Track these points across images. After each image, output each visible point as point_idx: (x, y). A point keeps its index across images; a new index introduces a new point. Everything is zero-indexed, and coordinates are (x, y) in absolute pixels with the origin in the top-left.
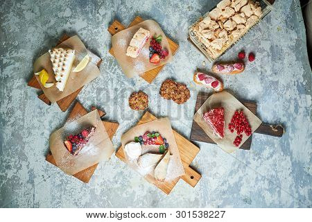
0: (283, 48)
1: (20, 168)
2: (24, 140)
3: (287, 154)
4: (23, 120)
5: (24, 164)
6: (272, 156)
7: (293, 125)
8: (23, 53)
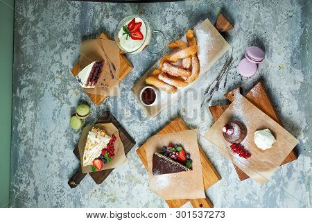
0: (282, 93)
4: (33, 140)
8: (35, 76)
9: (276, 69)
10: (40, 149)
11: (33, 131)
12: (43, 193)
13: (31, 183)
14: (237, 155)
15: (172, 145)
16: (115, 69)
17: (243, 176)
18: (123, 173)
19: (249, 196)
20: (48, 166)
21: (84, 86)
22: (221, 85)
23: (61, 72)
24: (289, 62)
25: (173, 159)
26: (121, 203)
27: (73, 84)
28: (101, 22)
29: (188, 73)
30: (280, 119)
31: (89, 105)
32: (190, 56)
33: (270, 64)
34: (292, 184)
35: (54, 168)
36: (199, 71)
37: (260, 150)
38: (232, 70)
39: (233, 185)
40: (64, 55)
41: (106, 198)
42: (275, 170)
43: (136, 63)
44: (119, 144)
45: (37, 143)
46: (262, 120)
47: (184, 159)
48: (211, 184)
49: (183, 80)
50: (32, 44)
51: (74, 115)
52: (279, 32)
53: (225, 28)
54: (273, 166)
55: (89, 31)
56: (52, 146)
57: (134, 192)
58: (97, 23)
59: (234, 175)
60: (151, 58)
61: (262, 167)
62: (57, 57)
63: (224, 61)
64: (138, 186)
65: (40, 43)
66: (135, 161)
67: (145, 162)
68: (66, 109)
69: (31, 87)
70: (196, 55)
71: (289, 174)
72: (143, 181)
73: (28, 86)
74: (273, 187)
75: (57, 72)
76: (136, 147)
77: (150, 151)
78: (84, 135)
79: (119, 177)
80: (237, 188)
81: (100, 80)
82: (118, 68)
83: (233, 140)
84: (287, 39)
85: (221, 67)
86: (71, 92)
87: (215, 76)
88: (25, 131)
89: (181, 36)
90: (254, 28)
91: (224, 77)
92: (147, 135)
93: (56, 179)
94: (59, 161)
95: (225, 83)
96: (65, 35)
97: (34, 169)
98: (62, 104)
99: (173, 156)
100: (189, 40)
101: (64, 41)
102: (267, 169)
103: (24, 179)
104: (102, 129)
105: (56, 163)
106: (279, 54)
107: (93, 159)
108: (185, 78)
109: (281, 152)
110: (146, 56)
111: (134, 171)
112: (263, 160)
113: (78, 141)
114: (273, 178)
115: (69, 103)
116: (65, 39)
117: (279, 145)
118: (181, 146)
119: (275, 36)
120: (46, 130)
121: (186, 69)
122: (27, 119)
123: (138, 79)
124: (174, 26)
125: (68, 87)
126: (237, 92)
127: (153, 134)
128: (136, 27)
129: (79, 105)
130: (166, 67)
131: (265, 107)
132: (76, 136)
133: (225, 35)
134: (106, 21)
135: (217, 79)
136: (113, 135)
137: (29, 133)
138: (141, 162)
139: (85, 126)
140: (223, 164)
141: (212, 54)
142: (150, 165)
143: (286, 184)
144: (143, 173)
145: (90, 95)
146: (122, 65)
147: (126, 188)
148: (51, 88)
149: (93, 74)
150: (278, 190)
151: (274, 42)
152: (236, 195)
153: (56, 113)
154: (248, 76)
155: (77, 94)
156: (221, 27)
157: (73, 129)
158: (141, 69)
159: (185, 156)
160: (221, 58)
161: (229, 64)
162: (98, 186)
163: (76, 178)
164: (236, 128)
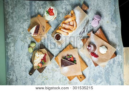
0: (109, 32)
1: (13, 76)
2: (14, 66)
3: (108, 83)
4: (14, 58)
5: (15, 74)
6: (101, 83)
7: (112, 69)
8: (14, 34)
9: (106, 23)
10: (17, 62)
11: (14, 55)
12: (19, 78)
13: (15, 75)
14: (93, 57)
15: (68, 55)
16: (44, 28)
17: (96, 65)
18: (50, 68)
19: (99, 73)
20: (21, 68)
21: (33, 35)
22: (86, 31)
23: (23, 31)
24: (111, 20)
25: (69, 60)
26: (50, 80)
27: (29, 35)
28: (38, 10)
29: (72, 27)
30: (109, 42)
31: (35, 43)
32: (73, 21)
33: (103, 21)
34: (115, 66)
35: (23, 68)
36: (76, 26)
37: (102, 54)
38: (89, 25)
39: (93, 69)
40: (24, 24)
41: (44, 78)
42: (108, 61)
43: (52, 25)
44: (47, 57)
45: (16, 59)
46: (102, 43)
47: (73, 60)
48: (84, 69)
49: (71, 30)
50: (12, 21)
51: (30, 47)
52: (106, 9)
53: (85, 9)
54: (107, 60)
55: (33, 14)
56: (22, 60)
57: (55, 75)
58: (36, 11)
59: (93, 65)
60: (58, 23)
61: (103, 61)
62: (22, 26)
63: (86, 22)
64: (56, 73)
65: (15, 20)
66: (54, 63)
67: (58, 63)
68: (26, 45)
69: (12, 38)
70: (75, 20)
71: (114, 63)
72: (58, 70)
73: (11, 37)
74: (108, 68)
75: (22, 31)
76: (54, 57)
77: (60, 58)
78: (34, 54)
79: (49, 70)
80: (94, 70)
81: (39, 33)
82: (45, 27)
83: (91, 51)
84: (109, 11)
85: (85, 24)
86: (28, 38)
87: (83, 27)
88: (11, 55)
89: (69, 13)
90: (96, 8)
91: (86, 28)
92: (58, 52)
93: (24, 73)
94: (25, 65)
95: (87, 30)
96: (24, 17)
97: (15, 69)
98: (25, 43)
99: (69, 59)
100: (72, 14)
101: (24, 19)
102: (105, 61)
103: (11, 74)
104: (41, 51)
105: (24, 66)
106: (107, 17)
107: (38, 63)
108: (71, 29)
109: (110, 54)
110: (56, 22)
111: (54, 67)
112: (103, 58)
113: (32, 57)
114: (108, 65)
115: (27, 43)
116: (24, 18)
117: (109, 51)
118: (71, 55)
119: (105, 10)
120: (19, 54)
121: (71, 26)
122: (11, 51)
123: (53, 31)
124: (66, 10)
125: (27, 37)
126: (91, 33)
127: (61, 52)
128: (51, 10)
129: (31, 43)
130: (64, 25)
131: (103, 38)
132: (31, 55)
133: (86, 12)
134: (40, 10)
135: (84, 29)
136: (45, 53)
137: (13, 56)
138: (57, 63)
139: (34, 51)
140: (88, 61)
141: (81, 19)
142: (60, 64)
143: (113, 67)
144: (58, 67)
145: (35, 39)
146: (47, 26)
147: (51, 74)
148: (20, 38)
149: (36, 30)
150: (110, 69)
151: (104, 13)
152: (94, 73)
153: (23, 47)
154: (96, 26)
155: (30, 39)
156: (84, 8)
157: (29, 53)
158: (54, 27)
159: (74, 59)
160: (85, 21)
161: (88, 23)
162: (40, 74)
163: (32, 71)
164: (92, 46)
